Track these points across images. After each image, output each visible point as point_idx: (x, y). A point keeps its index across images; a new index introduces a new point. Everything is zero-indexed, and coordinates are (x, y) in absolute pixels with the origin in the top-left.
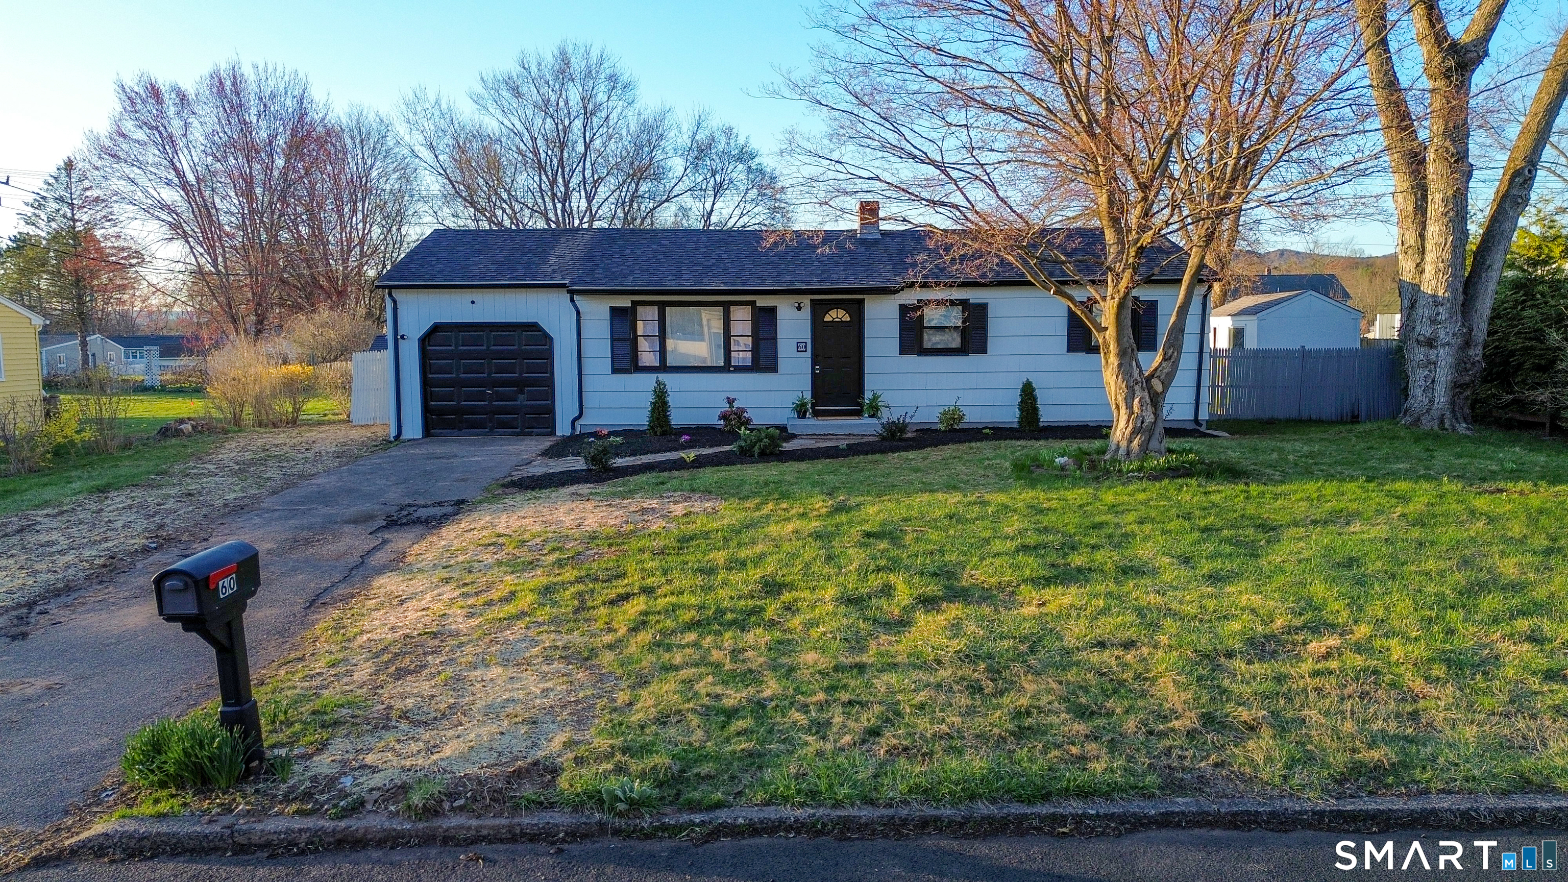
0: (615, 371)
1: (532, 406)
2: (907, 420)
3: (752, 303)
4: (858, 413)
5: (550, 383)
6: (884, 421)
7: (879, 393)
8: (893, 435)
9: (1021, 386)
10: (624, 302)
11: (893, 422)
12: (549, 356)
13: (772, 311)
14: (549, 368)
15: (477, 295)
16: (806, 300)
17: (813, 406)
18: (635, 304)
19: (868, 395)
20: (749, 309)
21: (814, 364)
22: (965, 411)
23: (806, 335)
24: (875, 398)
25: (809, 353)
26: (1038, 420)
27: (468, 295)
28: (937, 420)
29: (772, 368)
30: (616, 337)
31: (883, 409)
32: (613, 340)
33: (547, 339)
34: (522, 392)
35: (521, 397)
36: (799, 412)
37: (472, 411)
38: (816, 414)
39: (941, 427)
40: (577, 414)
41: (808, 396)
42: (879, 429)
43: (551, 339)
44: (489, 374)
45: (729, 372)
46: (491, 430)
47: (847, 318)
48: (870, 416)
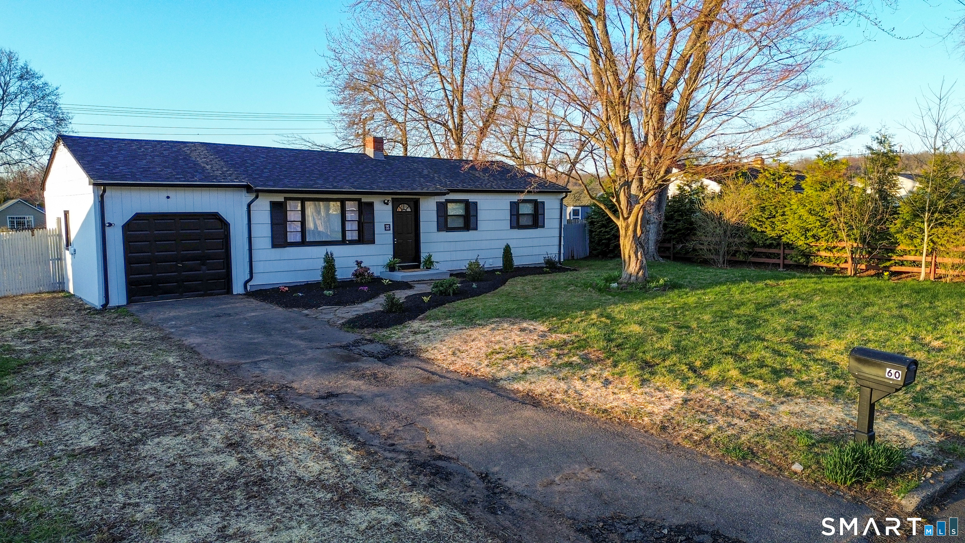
0: (276, 246)
1: (211, 274)
3: (359, 200)
4: (418, 267)
5: (227, 256)
7: (432, 254)
10: (280, 198)
12: (224, 237)
13: (371, 205)
14: (224, 245)
15: (172, 193)
16: (389, 199)
18: (286, 199)
19: (424, 256)
20: (357, 203)
21: (394, 237)
23: (390, 221)
24: (430, 257)
25: (391, 231)
26: (512, 265)
27: (164, 192)
29: (372, 241)
31: (436, 264)
32: (272, 224)
33: (225, 224)
34: (204, 264)
35: (204, 268)
36: (391, 268)
37: (165, 280)
40: (247, 277)
41: (392, 257)
43: (229, 225)
44: (180, 252)
45: (346, 244)
46: (180, 294)
47: (409, 210)
48: (427, 269)
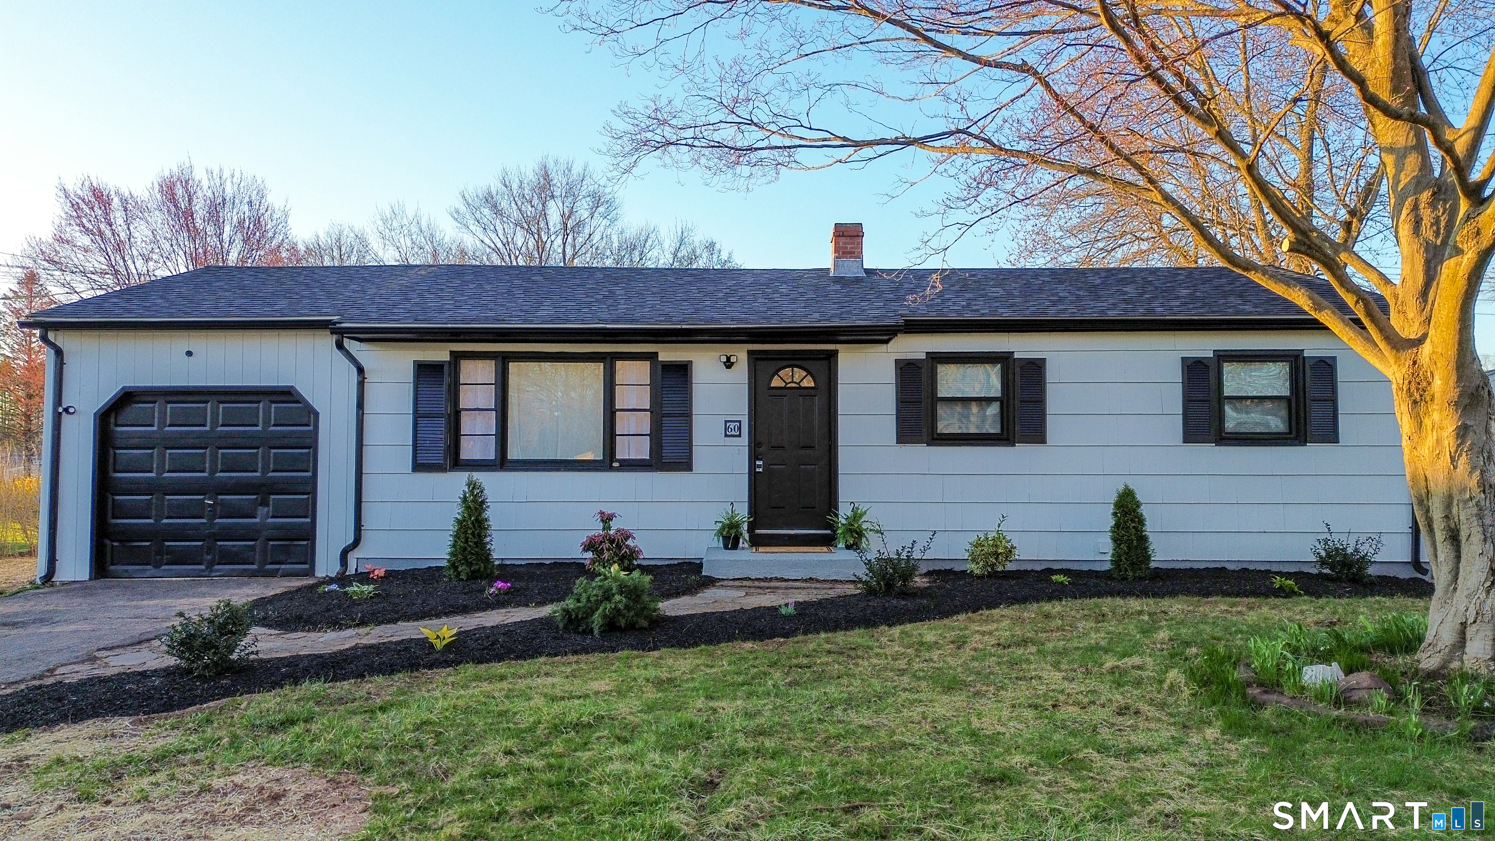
0: (418, 467)
1: (280, 527)
2: (917, 555)
3: (652, 356)
4: (828, 541)
5: (310, 488)
6: (872, 556)
7: (862, 508)
8: (889, 586)
9: (1113, 498)
10: (439, 353)
11: (890, 560)
12: (310, 443)
13: (683, 370)
14: (311, 463)
15: (199, 342)
16: (741, 354)
17: (751, 528)
18: (457, 357)
19: (844, 511)
20: (644, 367)
21: (754, 456)
22: (1016, 540)
23: (741, 411)
24: (856, 516)
25: (745, 440)
26: (1148, 558)
27: (181, 342)
28: (966, 556)
29: (685, 464)
30: (421, 410)
31: (870, 535)
32: (417, 416)
33: (310, 415)
34: (265, 503)
35: (262, 511)
36: (726, 539)
37: (179, 534)
38: (756, 542)
39: (975, 568)
40: (351, 540)
41: (742, 512)
42: (862, 572)
43: (317, 414)
44: (213, 471)
45: (611, 469)
46: (210, 565)
47: (809, 383)
48: (848, 547)
